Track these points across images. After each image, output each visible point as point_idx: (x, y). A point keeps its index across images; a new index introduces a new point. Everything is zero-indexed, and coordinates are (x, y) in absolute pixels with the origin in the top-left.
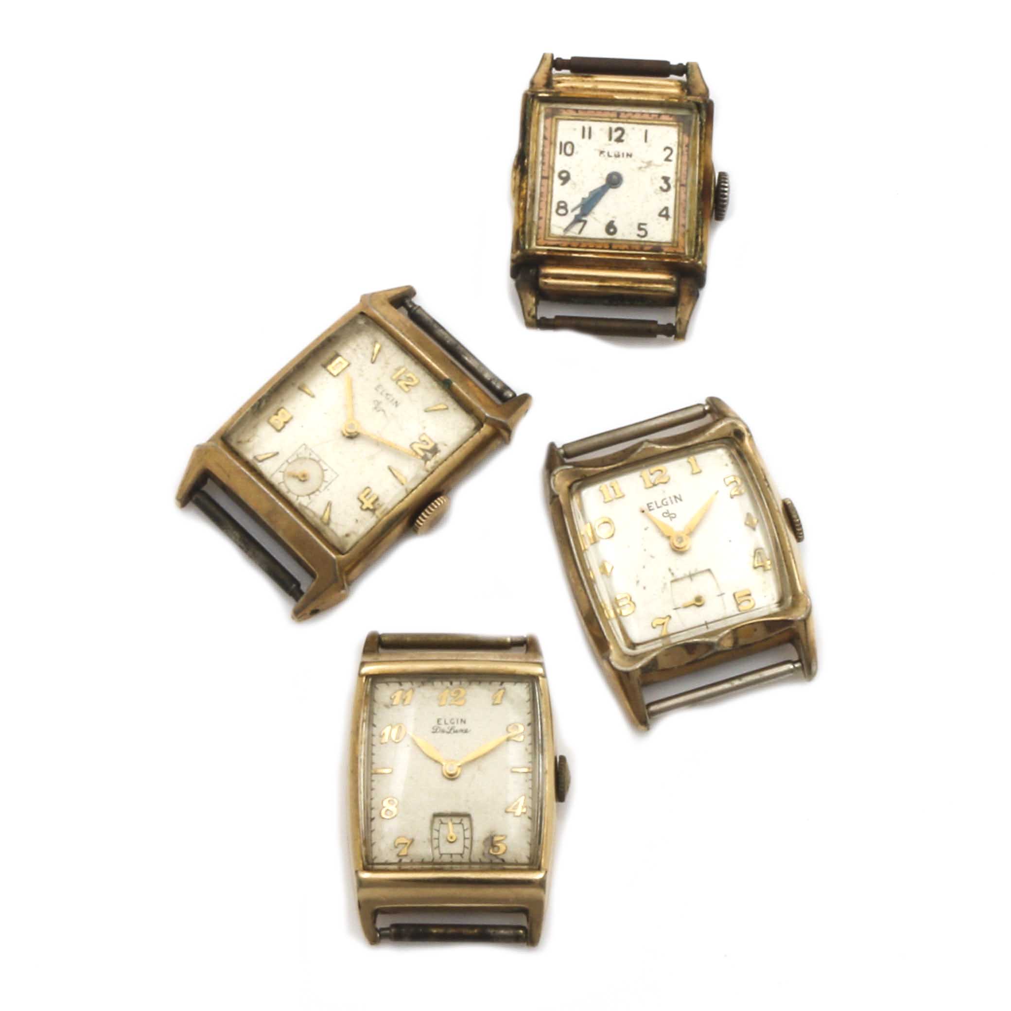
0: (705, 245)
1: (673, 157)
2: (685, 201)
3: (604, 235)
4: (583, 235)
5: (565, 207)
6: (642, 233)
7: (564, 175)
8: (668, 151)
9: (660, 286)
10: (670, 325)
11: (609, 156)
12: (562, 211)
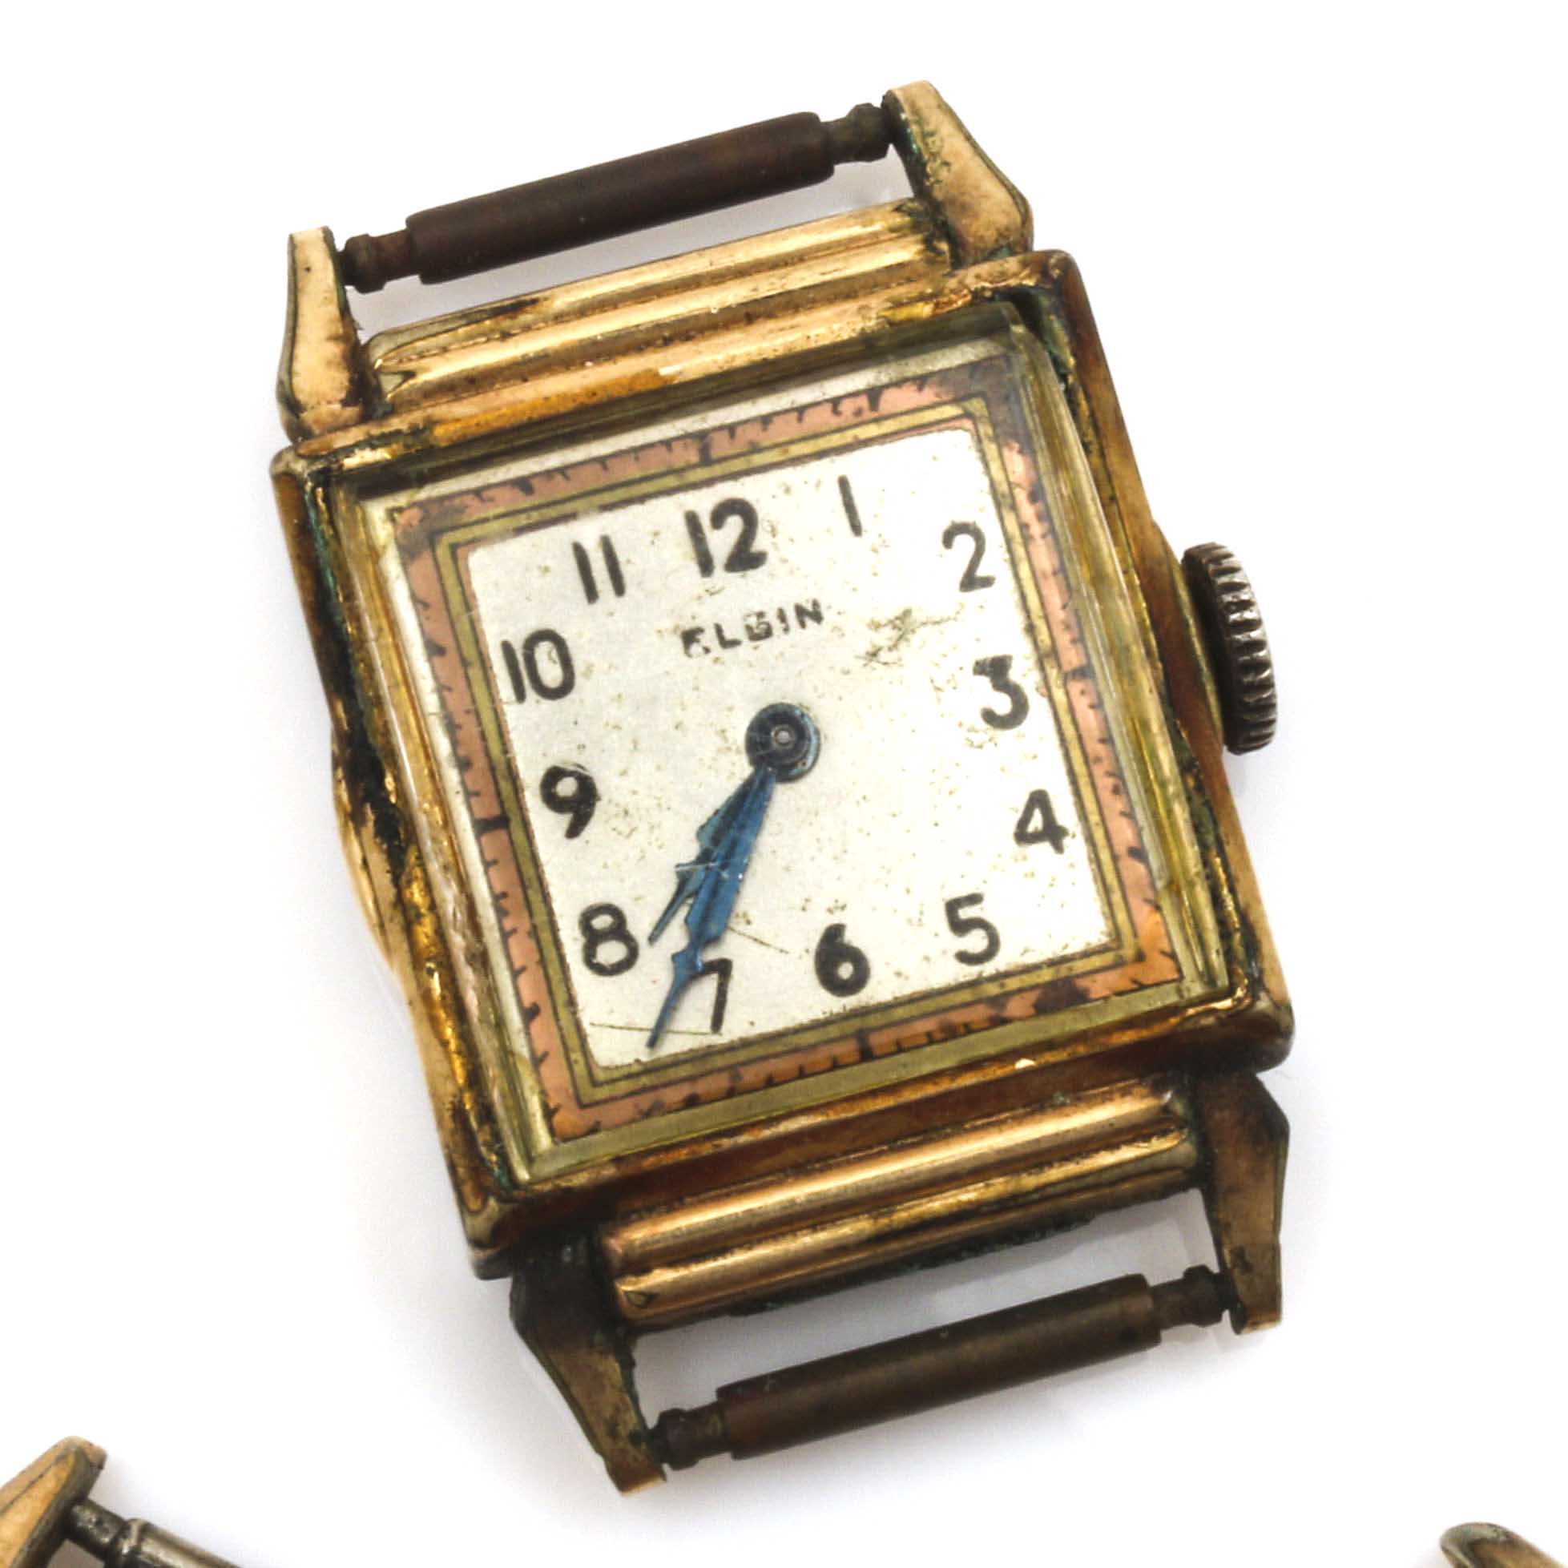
0: (1252, 917)
1: (994, 563)
2: (1107, 740)
3: (824, 1004)
4: (735, 1028)
5: (619, 931)
6: (976, 941)
7: (566, 787)
8: (964, 545)
9: (1127, 1153)
10: (1196, 1274)
11: (727, 644)
12: (612, 952)
